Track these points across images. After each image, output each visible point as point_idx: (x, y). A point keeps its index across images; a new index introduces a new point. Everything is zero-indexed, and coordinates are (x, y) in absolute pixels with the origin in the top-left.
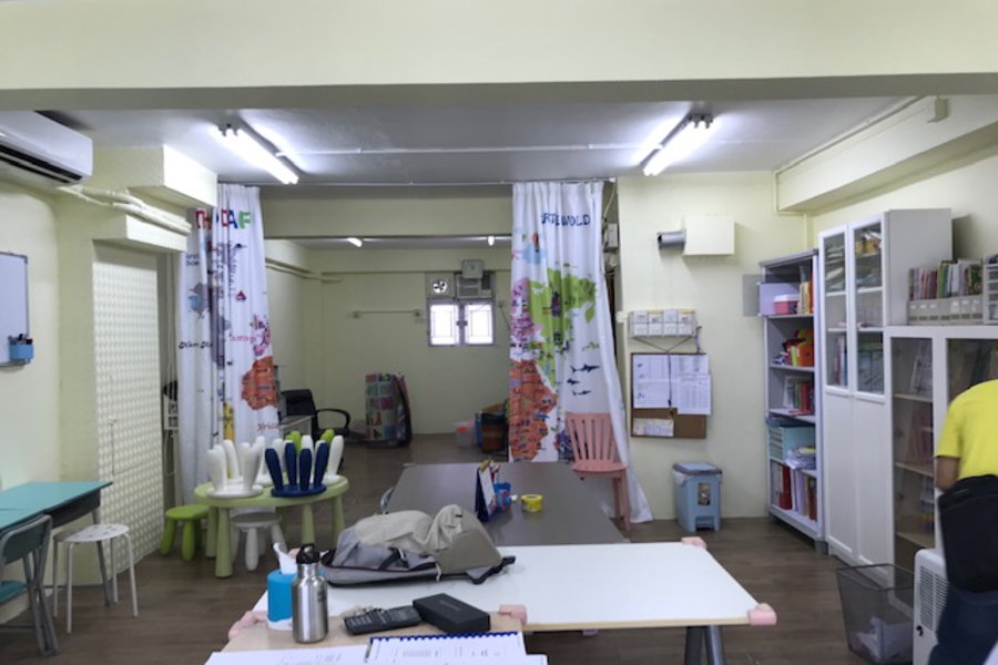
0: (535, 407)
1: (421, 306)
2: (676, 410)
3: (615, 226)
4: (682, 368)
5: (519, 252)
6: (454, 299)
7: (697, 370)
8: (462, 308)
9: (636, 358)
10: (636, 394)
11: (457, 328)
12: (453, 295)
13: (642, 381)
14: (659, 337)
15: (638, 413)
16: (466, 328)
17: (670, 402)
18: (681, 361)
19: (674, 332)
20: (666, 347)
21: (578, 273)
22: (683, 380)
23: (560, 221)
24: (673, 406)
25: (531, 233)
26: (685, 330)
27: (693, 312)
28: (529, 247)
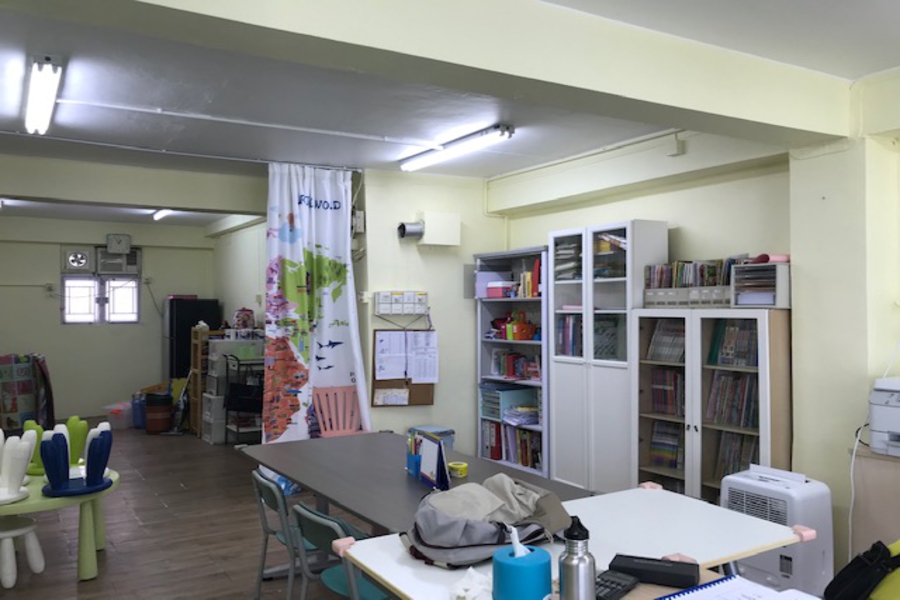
0: (286, 383)
1: (54, 281)
2: (410, 380)
3: (362, 212)
4: (416, 342)
5: (275, 230)
6: (94, 274)
7: (428, 344)
8: (102, 284)
9: (378, 334)
10: (377, 366)
11: (97, 305)
12: (93, 270)
13: (383, 355)
14: (399, 315)
15: (377, 385)
16: (107, 305)
17: (406, 373)
18: (415, 336)
19: (412, 312)
20: (404, 324)
21: (328, 255)
22: (417, 354)
23: (313, 204)
24: (409, 376)
25: (287, 213)
26: (419, 310)
27: (426, 294)
28: (284, 226)
